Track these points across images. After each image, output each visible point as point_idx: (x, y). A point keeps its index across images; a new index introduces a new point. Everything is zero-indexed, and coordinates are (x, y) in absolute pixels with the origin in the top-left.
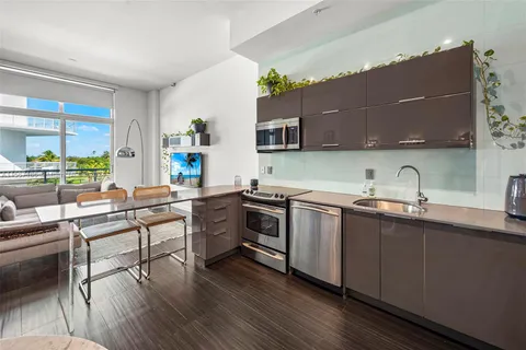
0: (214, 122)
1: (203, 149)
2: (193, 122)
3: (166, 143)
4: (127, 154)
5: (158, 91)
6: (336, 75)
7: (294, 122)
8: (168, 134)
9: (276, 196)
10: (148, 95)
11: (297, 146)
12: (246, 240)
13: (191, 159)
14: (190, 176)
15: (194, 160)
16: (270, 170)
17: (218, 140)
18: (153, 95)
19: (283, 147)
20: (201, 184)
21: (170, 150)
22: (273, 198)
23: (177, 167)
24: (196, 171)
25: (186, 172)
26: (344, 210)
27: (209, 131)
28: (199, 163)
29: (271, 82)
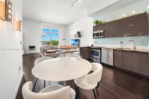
0: (82, 32)
1: (79, 38)
2: (77, 32)
4: (64, 39)
5: (68, 25)
7: (102, 31)
11: (103, 37)
12: (91, 57)
13: (76, 40)
14: (76, 44)
16: (96, 42)
17: (83, 36)
19: (99, 37)
22: (97, 48)
24: (77, 43)
26: (114, 50)
27: (80, 34)
28: (78, 41)
29: (97, 22)
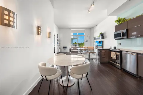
0: (105, 33)
1: (102, 40)
2: (100, 34)
3: (95, 39)
4: (87, 41)
5: (93, 28)
6: (140, 15)
7: (125, 31)
8: (95, 37)
9: (118, 50)
10: (91, 29)
11: (126, 37)
12: (111, 60)
13: (100, 42)
14: (100, 46)
15: (101, 42)
16: (120, 44)
17: (106, 37)
18: (92, 29)
19: (122, 37)
20: (102, 47)
21: (95, 41)
22: (117, 50)
23: (96, 44)
24: (101, 44)
25: (99, 45)
26: (137, 54)
27: (104, 35)
28: (102, 43)
29: (119, 21)
